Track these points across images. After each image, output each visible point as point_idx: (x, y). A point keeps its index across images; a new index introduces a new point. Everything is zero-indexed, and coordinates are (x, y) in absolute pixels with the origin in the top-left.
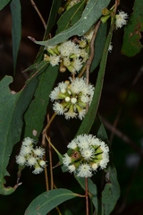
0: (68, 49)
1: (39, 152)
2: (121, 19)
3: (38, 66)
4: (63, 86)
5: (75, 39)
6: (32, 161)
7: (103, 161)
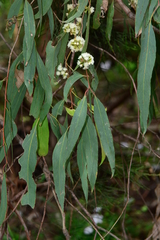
0: (73, 25)
1: (65, 69)
2: (92, 10)
3: (62, 35)
4: (72, 41)
5: (75, 21)
6: (63, 73)
7: (92, 62)
